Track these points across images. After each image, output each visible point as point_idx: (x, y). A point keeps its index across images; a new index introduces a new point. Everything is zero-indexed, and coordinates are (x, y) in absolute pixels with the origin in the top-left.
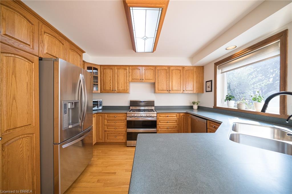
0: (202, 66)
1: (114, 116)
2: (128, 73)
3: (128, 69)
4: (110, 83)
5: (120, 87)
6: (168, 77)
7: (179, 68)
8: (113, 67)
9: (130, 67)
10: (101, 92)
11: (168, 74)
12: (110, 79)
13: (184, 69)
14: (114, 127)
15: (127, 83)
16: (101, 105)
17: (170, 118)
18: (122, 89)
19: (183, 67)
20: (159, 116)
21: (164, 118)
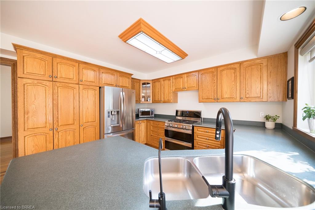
0: (284, 53)
1: (157, 123)
2: (172, 83)
3: (171, 79)
4: (159, 94)
5: (165, 97)
6: (215, 81)
7: (232, 66)
8: (160, 80)
9: (174, 77)
10: (153, 103)
11: (216, 77)
12: (158, 90)
13: (241, 66)
14: (157, 134)
15: (171, 93)
16: (152, 113)
17: (210, 134)
18: (166, 99)
19: (240, 63)
20: (197, 130)
21: (203, 133)
